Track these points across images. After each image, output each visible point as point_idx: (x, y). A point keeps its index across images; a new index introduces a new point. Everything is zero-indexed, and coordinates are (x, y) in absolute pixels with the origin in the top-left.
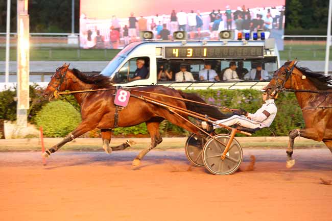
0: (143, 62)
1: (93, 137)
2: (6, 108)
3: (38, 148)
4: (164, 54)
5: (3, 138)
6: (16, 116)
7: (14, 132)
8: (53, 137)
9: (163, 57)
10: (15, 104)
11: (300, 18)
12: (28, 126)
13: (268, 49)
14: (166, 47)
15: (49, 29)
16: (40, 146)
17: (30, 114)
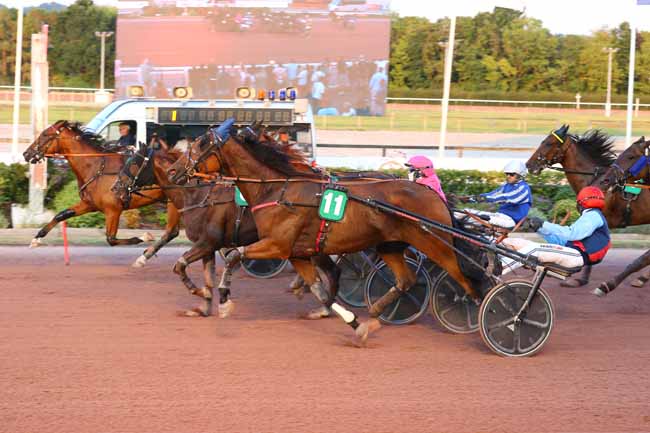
0: (128, 127)
1: (132, 228)
2: (15, 188)
3: (60, 241)
4: (156, 117)
5: (11, 226)
6: (28, 198)
7: (25, 218)
8: (78, 227)
9: (156, 121)
10: (26, 181)
11: (406, 74)
12: (44, 211)
13: (298, 114)
14: (159, 108)
15: (70, 81)
16: (62, 238)
17: (48, 196)
